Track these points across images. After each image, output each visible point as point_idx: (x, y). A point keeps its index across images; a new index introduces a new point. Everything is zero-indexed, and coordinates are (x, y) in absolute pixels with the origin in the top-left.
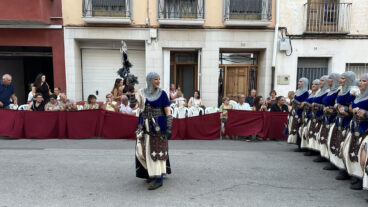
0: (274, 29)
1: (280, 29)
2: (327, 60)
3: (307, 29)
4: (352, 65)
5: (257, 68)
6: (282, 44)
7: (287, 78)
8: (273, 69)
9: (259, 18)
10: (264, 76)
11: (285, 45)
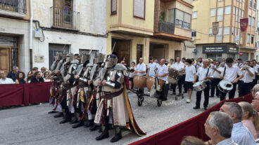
0: (29, 21)
1: (34, 21)
2: (68, 46)
3: (54, 24)
4: (83, 50)
5: (17, 49)
6: (37, 32)
7: (42, 58)
8: (31, 51)
9: (17, 11)
10: (24, 55)
11: (39, 33)
